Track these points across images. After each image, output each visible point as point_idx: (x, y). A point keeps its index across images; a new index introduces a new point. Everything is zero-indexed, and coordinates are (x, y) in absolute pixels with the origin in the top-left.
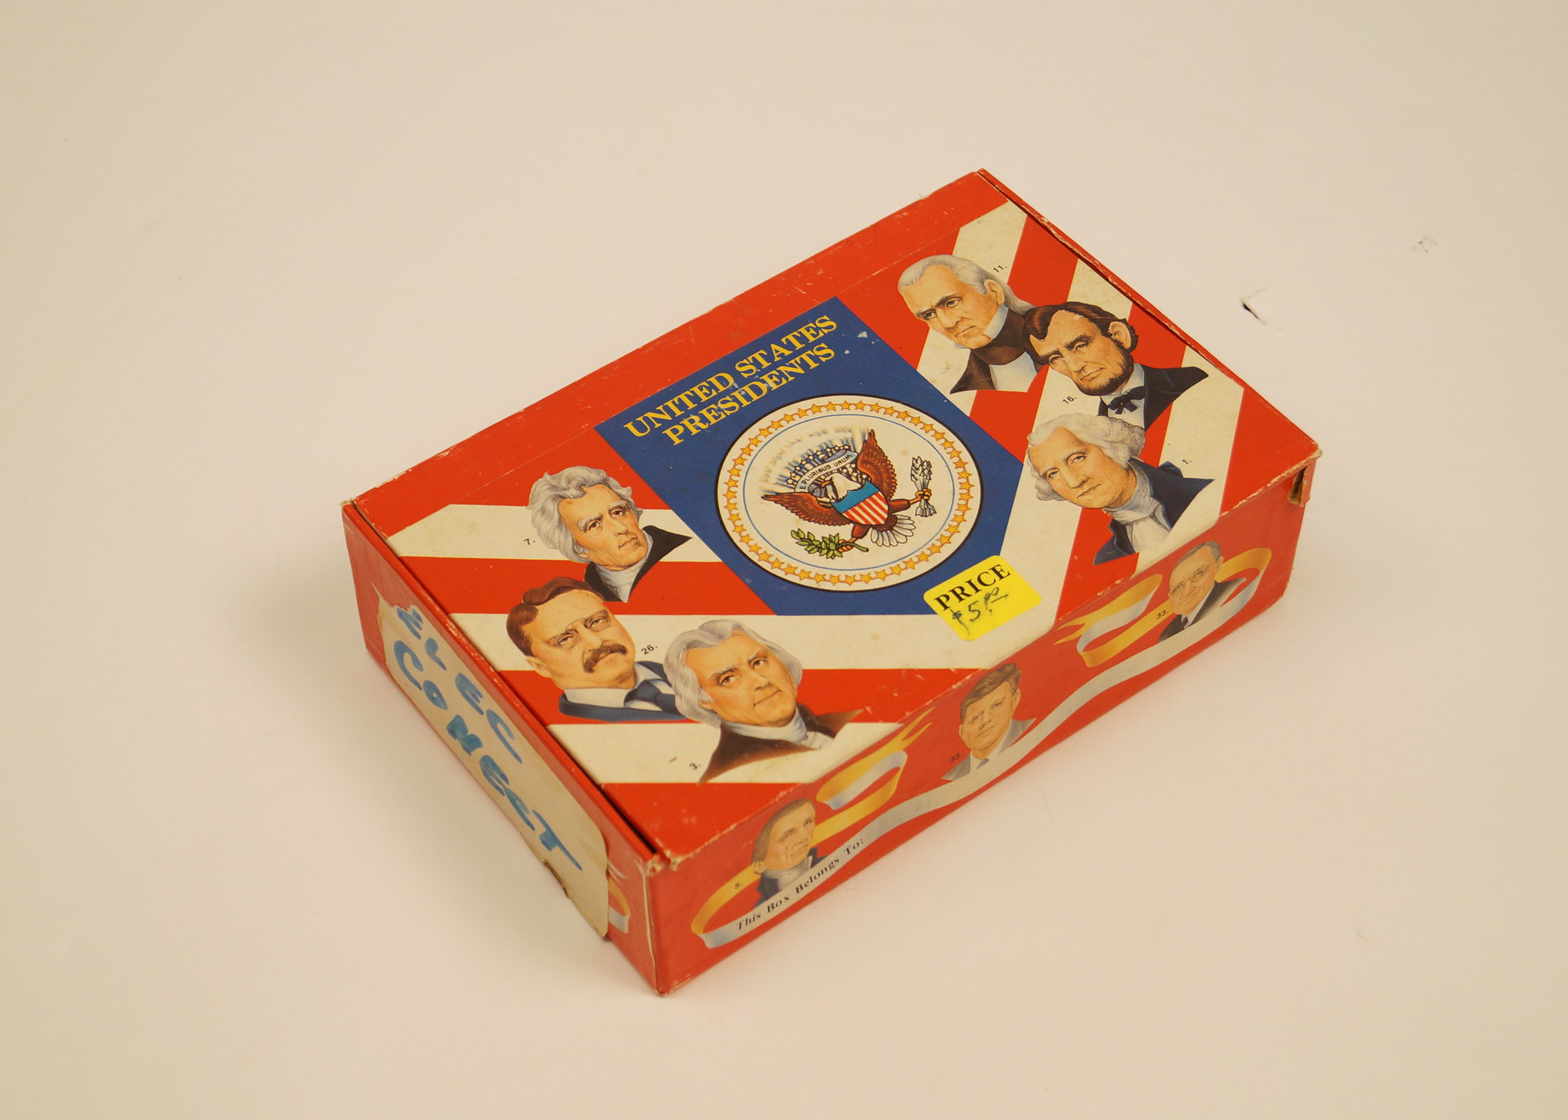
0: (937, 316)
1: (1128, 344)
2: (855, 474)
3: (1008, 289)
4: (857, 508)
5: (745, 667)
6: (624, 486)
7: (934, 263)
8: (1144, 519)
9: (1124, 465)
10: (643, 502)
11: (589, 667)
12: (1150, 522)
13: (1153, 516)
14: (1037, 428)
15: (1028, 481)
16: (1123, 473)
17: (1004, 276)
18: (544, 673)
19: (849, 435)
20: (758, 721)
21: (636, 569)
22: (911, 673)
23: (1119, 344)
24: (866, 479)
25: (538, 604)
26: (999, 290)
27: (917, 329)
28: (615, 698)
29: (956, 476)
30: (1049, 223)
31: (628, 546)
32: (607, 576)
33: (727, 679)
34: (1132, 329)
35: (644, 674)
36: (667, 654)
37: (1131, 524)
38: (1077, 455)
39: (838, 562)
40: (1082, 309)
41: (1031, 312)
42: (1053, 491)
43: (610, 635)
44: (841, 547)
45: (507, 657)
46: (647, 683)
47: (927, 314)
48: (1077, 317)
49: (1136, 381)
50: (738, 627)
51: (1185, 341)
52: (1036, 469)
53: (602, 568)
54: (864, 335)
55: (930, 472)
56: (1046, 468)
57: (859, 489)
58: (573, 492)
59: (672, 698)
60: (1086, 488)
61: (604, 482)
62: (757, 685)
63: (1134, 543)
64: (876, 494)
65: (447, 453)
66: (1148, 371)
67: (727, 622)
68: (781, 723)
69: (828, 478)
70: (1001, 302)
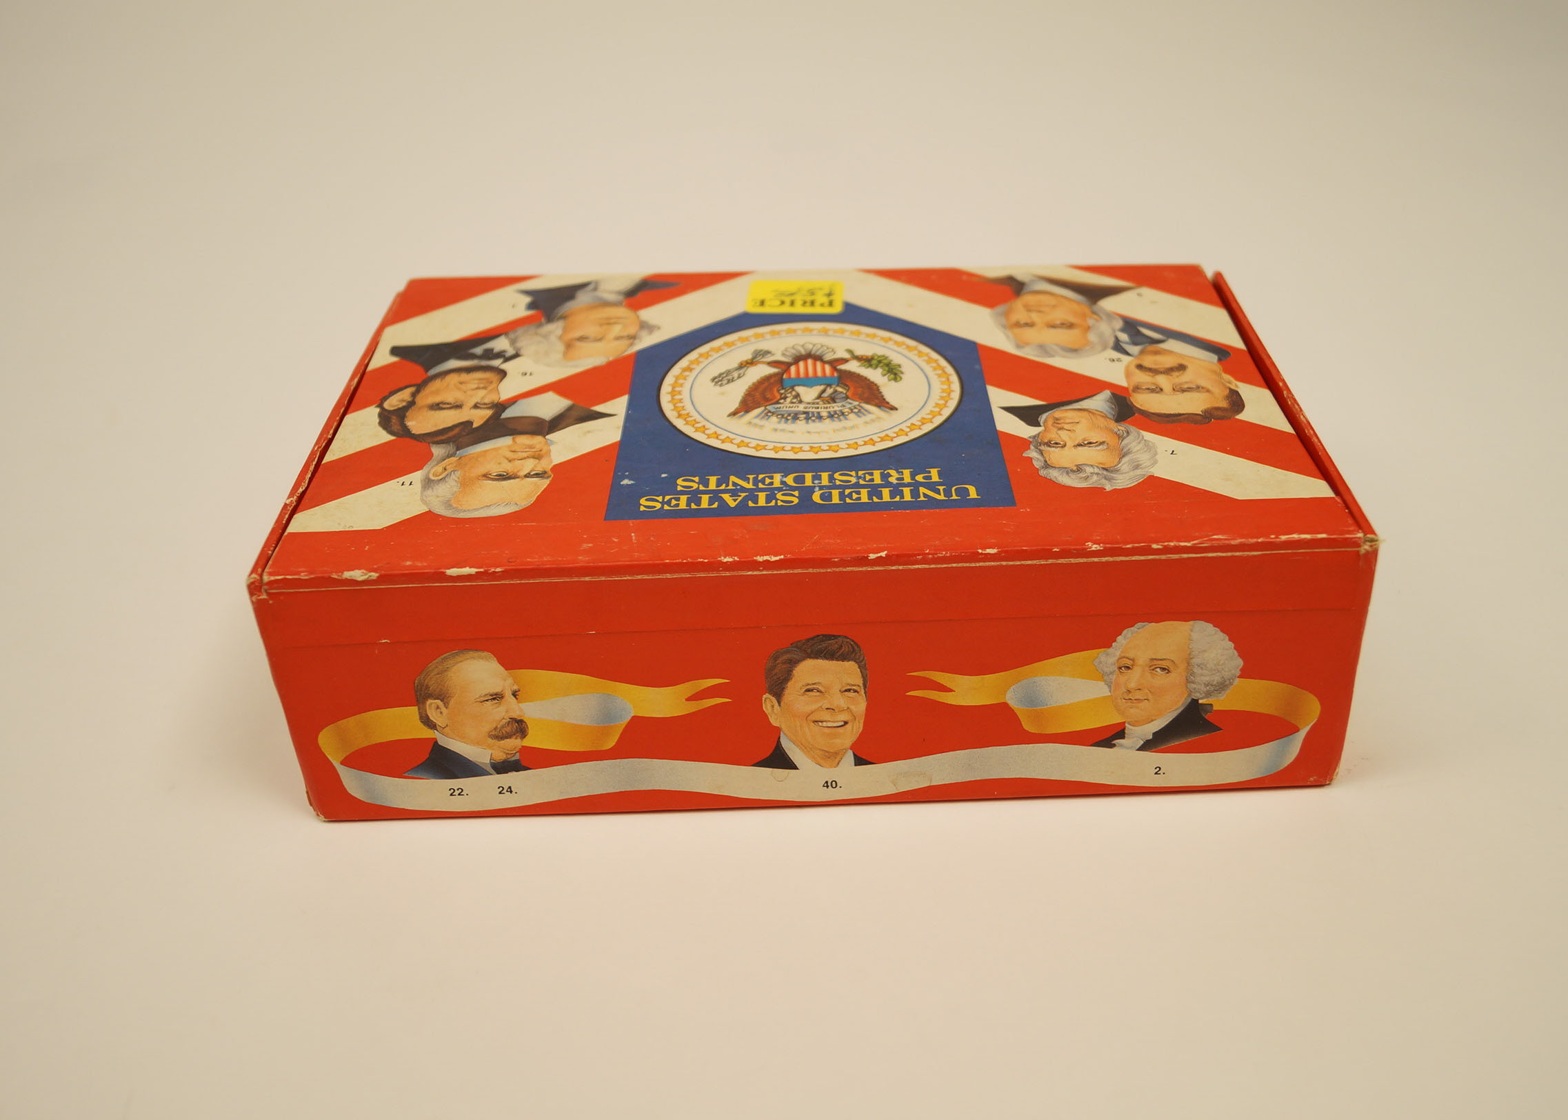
0: (532, 469)
1: (412, 389)
2: (789, 395)
3: (426, 469)
4: (819, 373)
5: (1039, 327)
6: (1030, 459)
7: (457, 510)
8: (604, 292)
9: (562, 322)
10: (1024, 443)
11: (1182, 366)
12: (602, 289)
13: (594, 292)
15: (651, 342)
16: (571, 318)
18: (1227, 377)
19: (757, 421)
20: (1062, 299)
23: (414, 395)
24: (783, 389)
25: (1200, 415)
26: (438, 468)
27: (568, 468)
28: (1172, 345)
31: (1068, 421)
32: (1110, 410)
33: (1063, 325)
34: (385, 398)
35: (1134, 350)
36: (1101, 352)
37: (618, 293)
38: (586, 341)
39: (879, 351)
40: (396, 428)
42: (641, 327)
43: (1143, 378)
44: (868, 361)
46: (1135, 344)
47: (539, 473)
49: (452, 365)
50: (1018, 346)
51: (362, 372)
52: (631, 345)
53: (1112, 417)
54: (626, 482)
55: (721, 374)
56: (626, 342)
57: (798, 385)
58: (1089, 470)
59: (1123, 330)
60: (611, 321)
61: (1047, 465)
62: (1041, 314)
64: (789, 379)
67: (1029, 354)
68: (1044, 292)
69: (818, 400)
70: (453, 459)
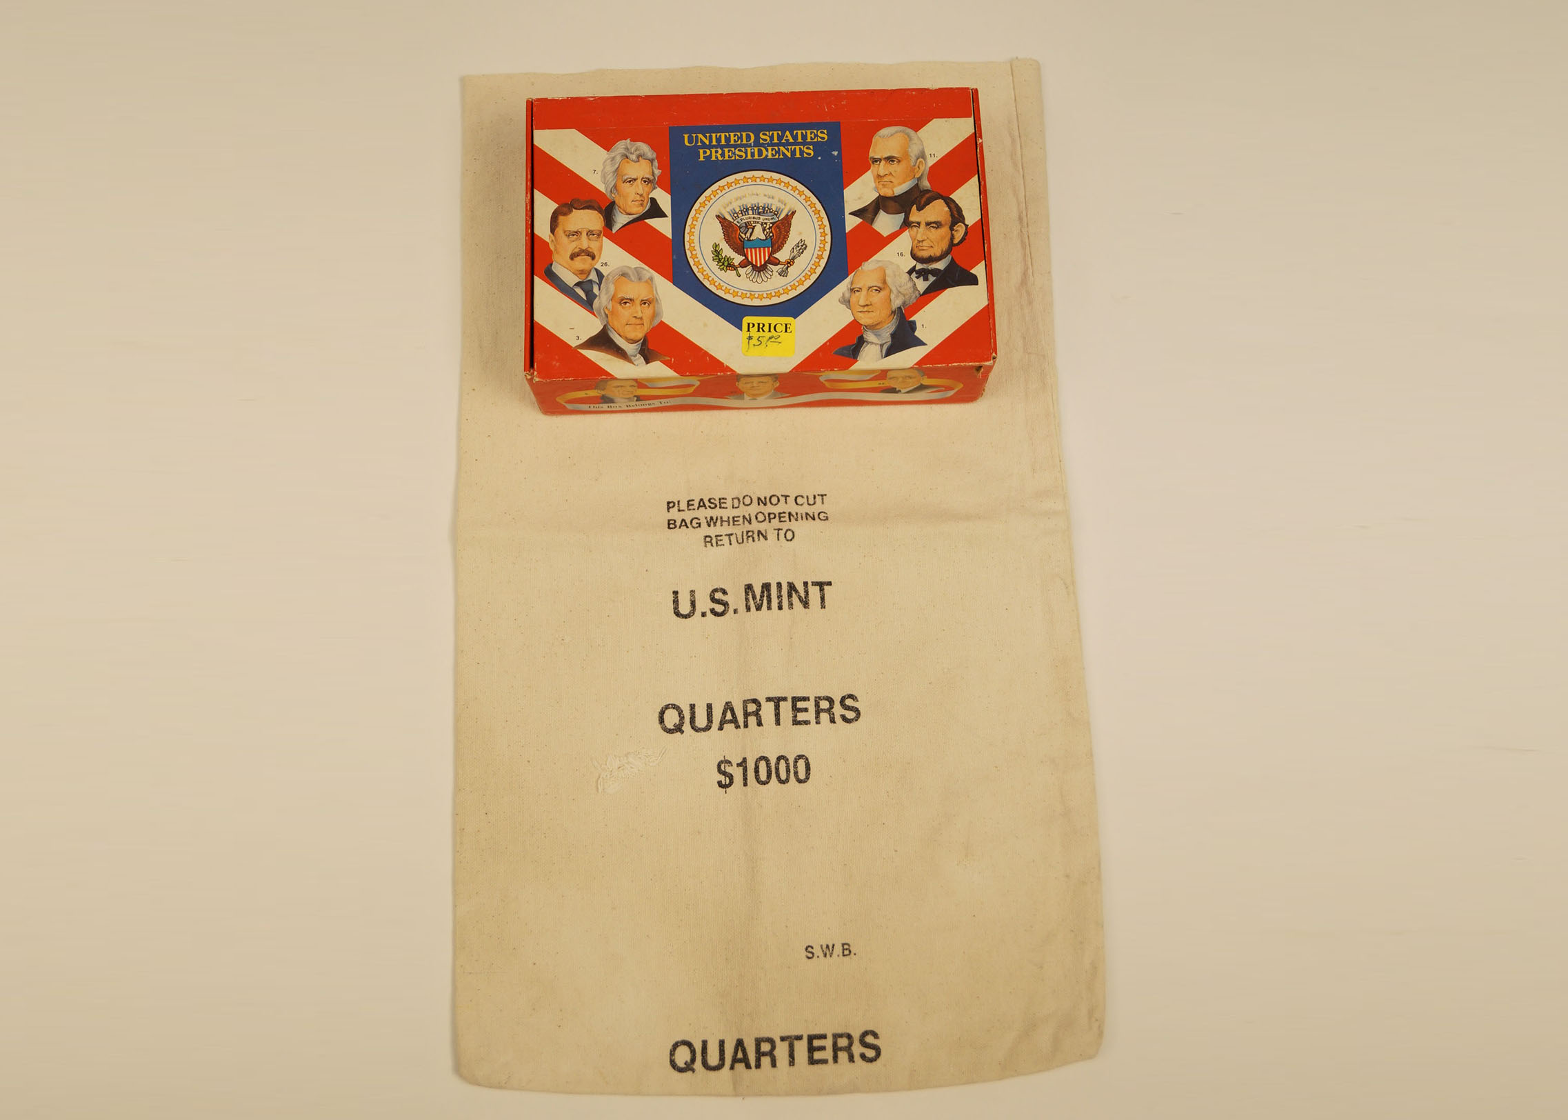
0: (879, 164)
1: (956, 241)
2: (768, 230)
3: (928, 169)
4: (753, 250)
5: (638, 302)
6: (659, 168)
7: (903, 132)
8: (876, 344)
9: (893, 309)
10: (661, 183)
11: (573, 257)
12: (878, 348)
13: (882, 346)
14: (872, 261)
15: (842, 288)
16: (889, 312)
17: (931, 162)
18: (552, 247)
19: (782, 207)
20: (622, 334)
21: (631, 217)
22: (706, 354)
23: (952, 237)
24: (771, 237)
25: (576, 209)
26: (922, 168)
27: (863, 165)
29: (812, 262)
30: (981, 144)
31: (636, 203)
32: (616, 215)
33: (626, 303)
34: (966, 233)
35: (593, 276)
36: (610, 273)
37: (868, 343)
38: (877, 288)
39: (722, 274)
40: (952, 206)
41: (928, 191)
42: (849, 301)
43: (593, 246)
44: (730, 266)
45: (542, 229)
46: (591, 281)
47: (875, 160)
48: (947, 209)
49: (941, 265)
50: (651, 279)
51: (986, 257)
52: (852, 283)
53: (617, 207)
54: (835, 153)
55: (802, 253)
56: (856, 286)
57: (763, 240)
58: (634, 157)
59: (595, 296)
60: (866, 309)
61: (652, 161)
62: (635, 315)
63: (861, 354)
64: (768, 248)
65: (592, 99)
66: (953, 263)
67: (649, 272)
68: (631, 342)
69: (754, 225)
70: (917, 176)
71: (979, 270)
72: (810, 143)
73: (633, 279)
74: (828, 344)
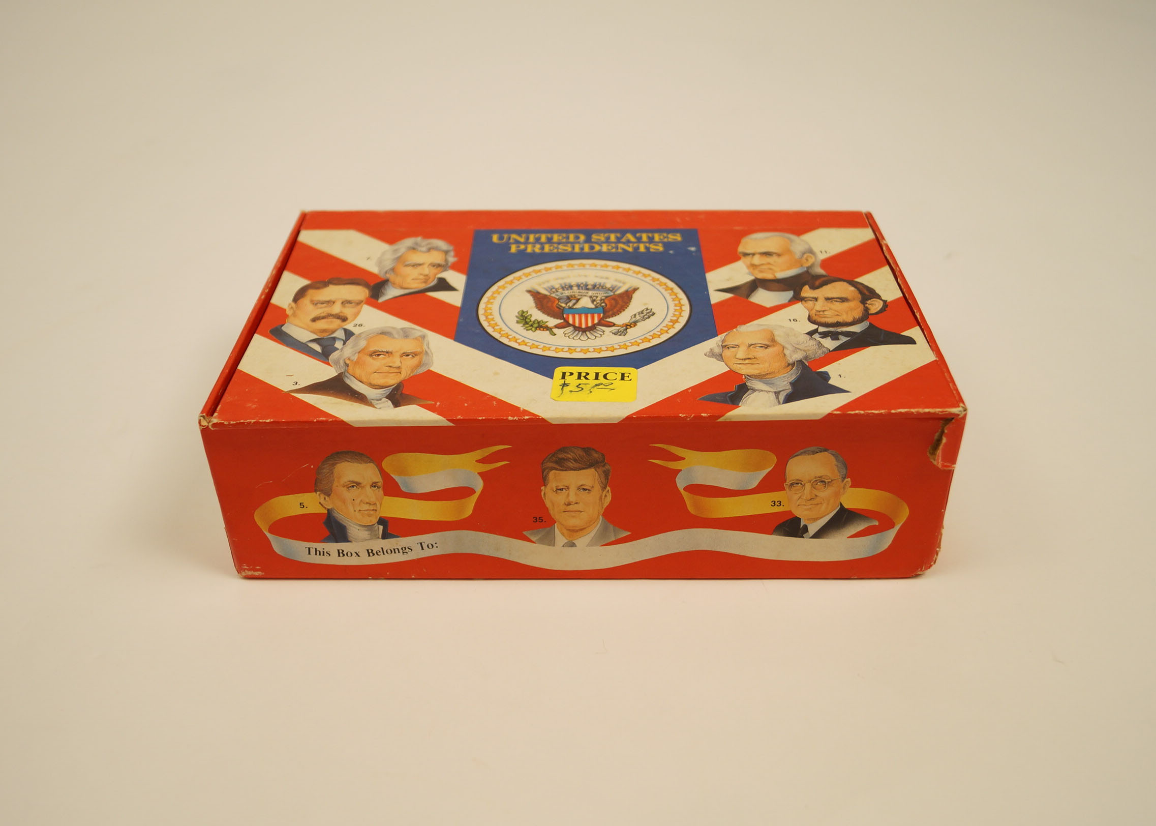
0: (752, 257)
1: (873, 311)
3: (819, 262)
4: (577, 317)
5: (398, 354)
7: (781, 236)
8: (768, 392)
9: (790, 362)
11: (314, 320)
12: (772, 395)
13: (777, 393)
14: (751, 325)
15: (709, 345)
16: (783, 364)
18: (289, 312)
19: (619, 285)
20: (365, 380)
21: (408, 291)
22: (493, 398)
23: (866, 309)
24: (603, 306)
25: (334, 285)
26: (812, 260)
28: (306, 337)
29: (664, 324)
30: (887, 246)
31: (418, 281)
32: (387, 288)
33: (379, 355)
34: (885, 306)
35: (339, 334)
36: (364, 332)
37: (754, 390)
38: (761, 345)
39: (530, 334)
40: (860, 287)
41: (821, 276)
42: (721, 355)
43: (348, 311)
44: (541, 326)
45: (282, 298)
46: (334, 339)
47: (747, 254)
48: (852, 289)
49: (857, 329)
50: (424, 336)
52: (723, 341)
53: (390, 284)
54: (693, 249)
55: (649, 317)
56: (730, 343)
57: (591, 308)
58: (423, 249)
59: (335, 349)
60: (747, 361)
61: (447, 252)
62: (390, 365)
63: (744, 400)
64: (599, 315)
66: (872, 327)
68: (378, 387)
69: (579, 297)
70: (807, 265)
71: (915, 333)
72: (659, 242)
73: (396, 336)
74: (690, 391)
